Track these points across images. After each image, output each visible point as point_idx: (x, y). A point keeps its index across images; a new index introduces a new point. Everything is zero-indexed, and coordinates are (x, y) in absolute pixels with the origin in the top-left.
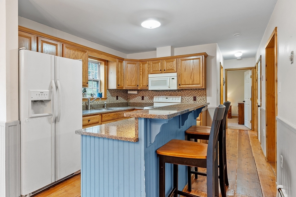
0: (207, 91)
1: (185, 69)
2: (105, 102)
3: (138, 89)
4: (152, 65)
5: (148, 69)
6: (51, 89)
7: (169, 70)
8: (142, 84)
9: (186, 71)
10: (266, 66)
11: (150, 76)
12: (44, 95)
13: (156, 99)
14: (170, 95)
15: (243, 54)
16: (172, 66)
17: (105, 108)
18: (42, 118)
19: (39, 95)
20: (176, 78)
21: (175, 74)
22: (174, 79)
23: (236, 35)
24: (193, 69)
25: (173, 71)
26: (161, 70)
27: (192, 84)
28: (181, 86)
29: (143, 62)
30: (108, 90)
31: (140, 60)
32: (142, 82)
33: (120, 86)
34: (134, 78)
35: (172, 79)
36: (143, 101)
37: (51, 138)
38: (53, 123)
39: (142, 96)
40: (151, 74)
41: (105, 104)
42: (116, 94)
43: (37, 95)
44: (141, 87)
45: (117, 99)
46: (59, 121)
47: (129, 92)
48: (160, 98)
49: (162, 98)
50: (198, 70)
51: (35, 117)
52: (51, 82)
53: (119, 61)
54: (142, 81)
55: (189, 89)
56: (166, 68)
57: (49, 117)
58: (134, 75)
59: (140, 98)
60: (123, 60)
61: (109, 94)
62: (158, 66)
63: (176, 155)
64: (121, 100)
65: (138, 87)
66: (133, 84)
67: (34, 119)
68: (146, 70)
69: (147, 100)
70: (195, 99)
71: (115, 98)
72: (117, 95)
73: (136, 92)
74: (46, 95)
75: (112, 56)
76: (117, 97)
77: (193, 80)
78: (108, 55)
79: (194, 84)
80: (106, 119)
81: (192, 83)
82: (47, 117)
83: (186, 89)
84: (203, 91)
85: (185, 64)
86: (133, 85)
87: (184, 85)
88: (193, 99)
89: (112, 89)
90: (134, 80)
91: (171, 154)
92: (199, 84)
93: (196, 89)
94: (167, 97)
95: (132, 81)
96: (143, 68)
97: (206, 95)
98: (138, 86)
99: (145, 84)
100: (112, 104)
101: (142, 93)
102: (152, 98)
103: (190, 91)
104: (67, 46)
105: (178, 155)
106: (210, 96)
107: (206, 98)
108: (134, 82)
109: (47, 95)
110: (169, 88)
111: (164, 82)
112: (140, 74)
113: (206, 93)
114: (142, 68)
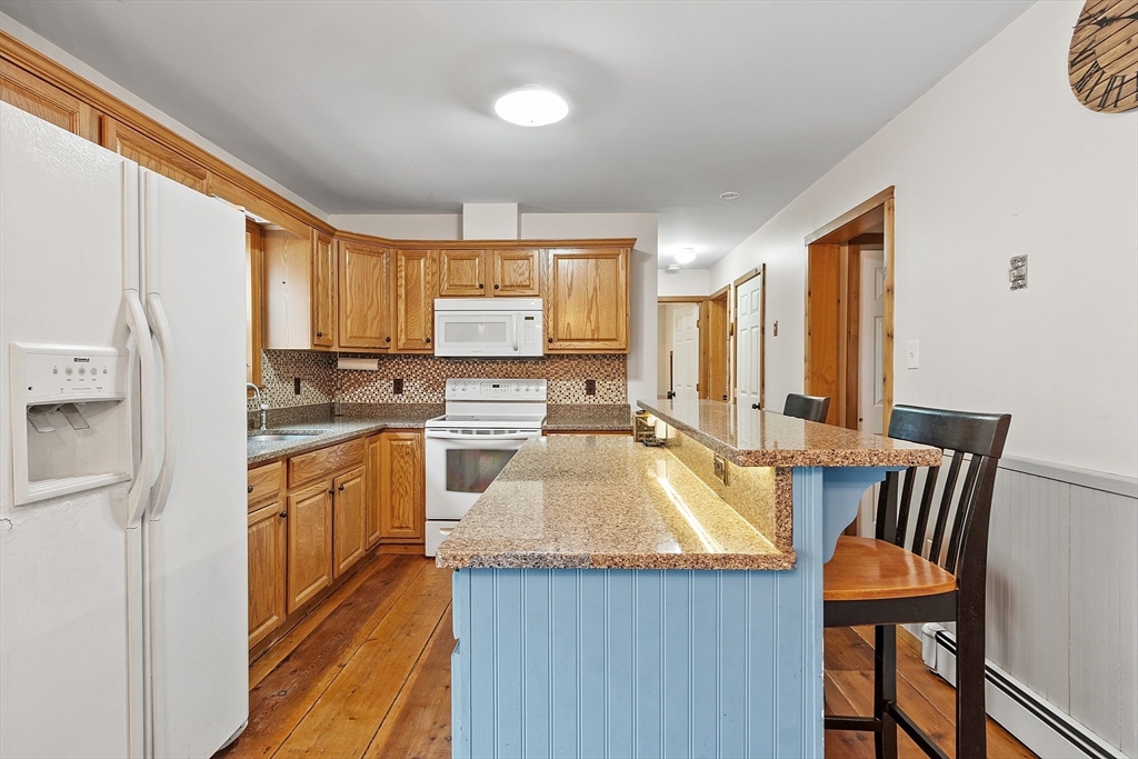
0: (630, 362)
1: (570, 289)
2: (264, 407)
3: (390, 351)
4: (446, 266)
5: (429, 278)
6: (125, 343)
7: (512, 286)
8: (407, 335)
9: (573, 293)
10: (809, 293)
11: (439, 303)
12: (94, 372)
13: (454, 390)
14: (504, 377)
15: (698, 257)
16: (523, 274)
17: (264, 428)
18: (82, 500)
19: (69, 372)
20: (539, 316)
21: (537, 303)
22: (532, 318)
23: (727, 196)
24: (595, 290)
25: (531, 293)
26: (481, 286)
27: (593, 340)
28: (557, 345)
29: (413, 249)
30: (268, 351)
31: (395, 241)
32: (406, 326)
33: (322, 340)
34: (374, 309)
35: (526, 318)
36: (401, 399)
37: (123, 601)
38: (133, 521)
39: (396, 381)
40: (442, 296)
41: (264, 415)
42: (294, 373)
43: (55, 372)
44: (401, 345)
45: (297, 391)
46: (160, 510)
47: (343, 364)
48: (470, 387)
49: (477, 387)
50: (613, 294)
51: (48, 500)
52: (124, 300)
53: (319, 239)
54: (406, 322)
55: (572, 355)
56: (503, 280)
57: (117, 491)
58: (375, 298)
59: (389, 385)
60: (332, 235)
61: (268, 371)
62: (473, 268)
63: (872, 593)
64: (311, 395)
65: (387, 345)
66: (368, 331)
67: (40, 511)
68: (423, 283)
69: (414, 393)
70: (591, 389)
71: (291, 388)
72: (297, 376)
73: (372, 365)
74: (100, 372)
75: (297, 210)
76: (297, 382)
77: (597, 328)
78: (284, 203)
79: (598, 340)
80: (304, 476)
81: (593, 334)
82: (107, 491)
83: (563, 355)
84: (617, 362)
85: (570, 271)
86: (370, 337)
87: (566, 340)
88: (583, 387)
89: (280, 351)
90: (375, 317)
91: (855, 594)
92: (615, 340)
93: (594, 356)
94: (497, 381)
95: (366, 322)
96: (410, 271)
97: (625, 374)
98: (388, 340)
99: (419, 334)
100: (282, 410)
101: (394, 370)
102: (438, 386)
103: (574, 363)
104: (123, 133)
105: (879, 593)
106: (637, 377)
107: (625, 385)
108: (376, 323)
109: (105, 372)
110: (516, 349)
111: (498, 330)
112: (397, 296)
113: (626, 370)
114: (403, 273)
